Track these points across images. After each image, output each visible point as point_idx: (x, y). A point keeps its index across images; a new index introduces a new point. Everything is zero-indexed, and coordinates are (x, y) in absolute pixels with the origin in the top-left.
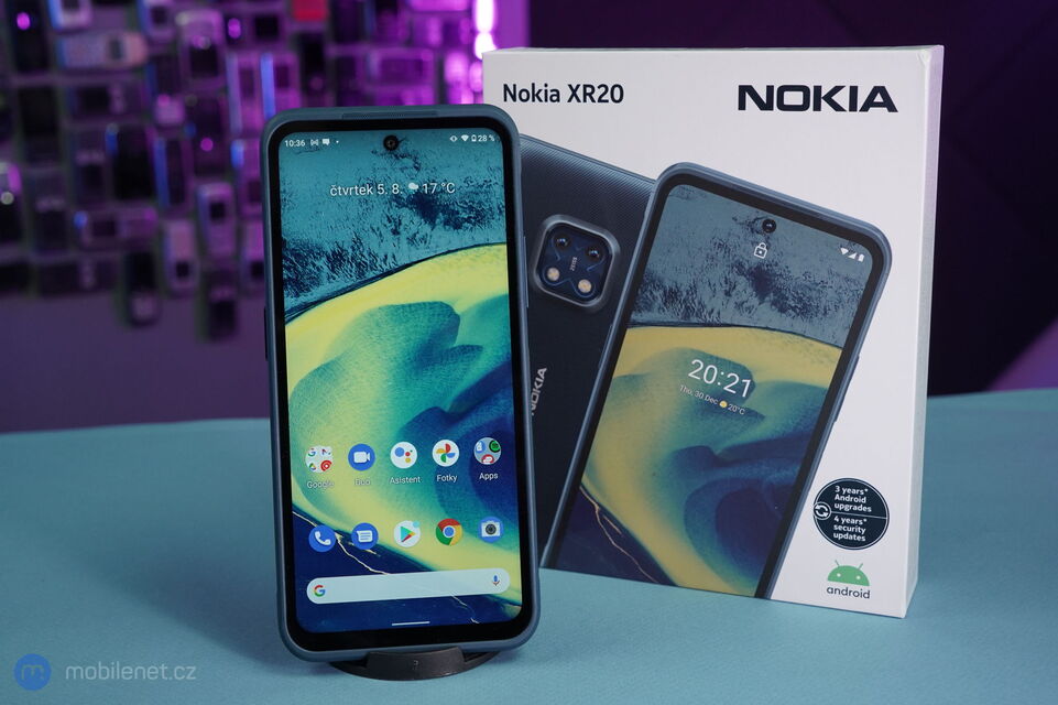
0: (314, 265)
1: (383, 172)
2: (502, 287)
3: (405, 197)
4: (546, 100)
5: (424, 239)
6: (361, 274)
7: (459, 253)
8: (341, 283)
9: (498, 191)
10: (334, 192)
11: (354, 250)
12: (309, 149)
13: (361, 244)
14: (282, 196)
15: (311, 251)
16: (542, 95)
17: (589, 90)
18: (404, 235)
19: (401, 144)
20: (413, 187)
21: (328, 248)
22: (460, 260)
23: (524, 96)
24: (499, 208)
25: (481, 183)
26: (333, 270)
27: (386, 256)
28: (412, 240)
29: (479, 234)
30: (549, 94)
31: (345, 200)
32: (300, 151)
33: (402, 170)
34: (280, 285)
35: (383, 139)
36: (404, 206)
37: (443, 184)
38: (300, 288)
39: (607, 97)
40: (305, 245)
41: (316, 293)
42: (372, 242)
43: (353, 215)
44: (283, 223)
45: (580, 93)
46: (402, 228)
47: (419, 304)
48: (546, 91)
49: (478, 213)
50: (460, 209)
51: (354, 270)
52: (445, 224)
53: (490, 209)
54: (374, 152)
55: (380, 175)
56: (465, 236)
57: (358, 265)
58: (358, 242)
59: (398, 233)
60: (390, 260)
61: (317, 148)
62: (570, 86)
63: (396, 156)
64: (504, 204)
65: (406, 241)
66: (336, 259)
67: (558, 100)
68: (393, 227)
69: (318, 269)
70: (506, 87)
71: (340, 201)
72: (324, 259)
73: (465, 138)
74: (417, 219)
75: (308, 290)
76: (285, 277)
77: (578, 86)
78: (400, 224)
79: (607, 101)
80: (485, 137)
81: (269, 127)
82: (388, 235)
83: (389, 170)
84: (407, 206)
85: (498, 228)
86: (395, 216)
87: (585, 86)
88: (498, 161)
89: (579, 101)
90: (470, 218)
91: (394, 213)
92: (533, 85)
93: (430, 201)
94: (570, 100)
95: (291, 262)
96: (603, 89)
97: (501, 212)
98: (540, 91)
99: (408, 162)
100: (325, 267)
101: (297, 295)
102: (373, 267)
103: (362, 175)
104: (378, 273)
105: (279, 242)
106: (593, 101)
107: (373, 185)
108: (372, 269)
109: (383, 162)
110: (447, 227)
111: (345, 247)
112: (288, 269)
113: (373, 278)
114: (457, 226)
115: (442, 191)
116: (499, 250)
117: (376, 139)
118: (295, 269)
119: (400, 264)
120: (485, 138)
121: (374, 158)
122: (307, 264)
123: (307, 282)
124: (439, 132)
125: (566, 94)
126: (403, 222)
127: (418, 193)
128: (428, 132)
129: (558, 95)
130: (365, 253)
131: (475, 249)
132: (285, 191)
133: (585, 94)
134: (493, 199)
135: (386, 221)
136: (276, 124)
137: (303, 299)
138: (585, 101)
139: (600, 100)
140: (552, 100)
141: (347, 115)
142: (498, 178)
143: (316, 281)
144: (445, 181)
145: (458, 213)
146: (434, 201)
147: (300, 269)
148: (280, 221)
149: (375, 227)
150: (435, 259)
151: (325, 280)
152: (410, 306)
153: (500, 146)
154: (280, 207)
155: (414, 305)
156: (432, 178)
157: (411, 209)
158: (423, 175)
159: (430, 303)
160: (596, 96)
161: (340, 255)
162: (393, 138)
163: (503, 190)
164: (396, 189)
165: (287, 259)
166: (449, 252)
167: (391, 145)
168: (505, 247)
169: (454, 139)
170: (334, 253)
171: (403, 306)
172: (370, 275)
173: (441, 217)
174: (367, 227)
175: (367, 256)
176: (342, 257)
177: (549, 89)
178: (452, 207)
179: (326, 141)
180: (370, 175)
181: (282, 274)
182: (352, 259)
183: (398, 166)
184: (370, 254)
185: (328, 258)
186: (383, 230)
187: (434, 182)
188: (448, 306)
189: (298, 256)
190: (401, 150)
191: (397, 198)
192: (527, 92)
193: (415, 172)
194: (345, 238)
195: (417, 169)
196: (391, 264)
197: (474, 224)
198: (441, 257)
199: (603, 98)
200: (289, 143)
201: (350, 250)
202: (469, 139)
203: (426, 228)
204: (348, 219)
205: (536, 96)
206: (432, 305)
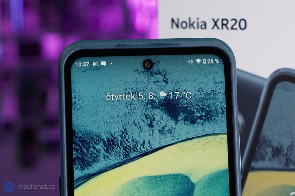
0: (94, 148)
1: (142, 84)
2: (224, 164)
3: (157, 101)
4: (198, 28)
5: (170, 131)
6: (127, 154)
7: (194, 140)
8: (113, 160)
9: (221, 97)
10: (108, 98)
11: (122, 138)
12: (91, 68)
13: (127, 133)
14: (73, 101)
15: (93, 139)
16: (195, 25)
17: (225, 22)
18: (156, 128)
19: (154, 65)
20: (163, 94)
21: (104, 136)
22: (195, 145)
23: (184, 25)
24: (222, 109)
25: (209, 92)
26: (107, 152)
27: (144, 142)
28: (162, 131)
29: (208, 127)
30: (200, 24)
31: (116, 103)
32: (85, 70)
33: (155, 83)
34: (71, 162)
35: (142, 62)
36: (156, 107)
37: (184, 93)
38: (85, 164)
39: (237, 26)
40: (88, 134)
41: (96, 167)
42: (134, 132)
43: (122, 113)
44: (74, 119)
45: (219, 24)
46: (155, 122)
47: (166, 175)
48: (198, 23)
49: (207, 113)
50: (195, 110)
51: (122, 152)
52: (185, 120)
53: (216, 110)
54: (136, 71)
55: (140, 87)
56: (198, 129)
57: (125, 148)
58: (125, 132)
59: (153, 126)
60: (147, 145)
61: (97, 68)
62: (213, 20)
63: (151, 73)
64: (225, 106)
65: (158, 132)
66: (110, 144)
67: (205, 28)
68: (149, 122)
69: (97, 151)
70: (173, 20)
71: (113, 104)
72: (101, 144)
73: (198, 61)
74: (165, 117)
75: (90, 165)
76: (75, 156)
77: (218, 20)
78: (154, 120)
79: (236, 29)
80: (213, 61)
81: (64, 53)
82: (146, 128)
83: (146, 83)
84: (158, 108)
85: (221, 124)
86: (151, 115)
87: (223, 20)
88: (221, 77)
89: (218, 28)
90: (202, 116)
91: (149, 112)
92: (190, 19)
93: (174, 104)
94: (213, 28)
95: (79, 146)
96: (234, 22)
97: (223, 112)
98: (194, 22)
99: (160, 77)
100: (102, 150)
101: (83, 169)
102: (135, 149)
103: (128, 86)
104: (139, 154)
105: (71, 132)
106: (227, 28)
107: (136, 93)
108: (134, 151)
109: (143, 77)
110: (186, 122)
111: (116, 136)
112: (77, 150)
113: (135, 157)
114: (193, 122)
115: (183, 98)
116: (222, 139)
117: (138, 61)
118: (81, 150)
119: (154, 147)
120: (211, 61)
121: (136, 75)
122: (89, 148)
123: (90, 160)
124: (180, 57)
125: (210, 24)
126: (155, 119)
127: (166, 99)
128: (173, 57)
129: (205, 25)
130: (130, 140)
131: (206, 137)
132: (75, 97)
133: (223, 24)
134: (218, 103)
135: (144, 119)
136: (69, 52)
137: (86, 171)
138: (222, 28)
139: (232, 28)
140: (202, 28)
141: (119, 45)
142: (221, 88)
143: (96, 159)
144: (185, 90)
145: (193, 112)
146: (177, 104)
147: (85, 151)
148: (71, 118)
149: (137, 123)
150: (178, 144)
151: (102, 158)
152: (160, 177)
153: (222, 67)
154: (72, 108)
155: (163, 176)
156: (176, 88)
157: (161, 110)
158: (170, 86)
159: (173, 175)
160: (229, 26)
161: (112, 141)
162: (149, 61)
163: (225, 97)
164: (151, 96)
165: (76, 144)
166: (187, 139)
167: (148, 66)
168: (225, 137)
169: (191, 62)
170: (108, 140)
171: (156, 177)
172: (133, 155)
173: (182, 115)
174: (131, 122)
175: (131, 143)
176: (113, 142)
177: (200, 21)
178: (189, 109)
179: (104, 63)
180: (133, 86)
181: (72, 154)
182: (121, 144)
183: (153, 80)
184: (133, 141)
185: (104, 143)
186: (142, 124)
187: (177, 91)
188: (186, 177)
189: (83, 142)
190: (155, 69)
191: (152, 102)
192: (186, 23)
193: (164, 84)
194: (116, 130)
195: (166, 82)
196: (147, 147)
197: (205, 121)
198: (182, 143)
199: (234, 27)
200: (78, 64)
201: (119, 138)
202: (201, 62)
203: (172, 123)
204: (118, 116)
205: (191, 25)
206: (176, 176)
